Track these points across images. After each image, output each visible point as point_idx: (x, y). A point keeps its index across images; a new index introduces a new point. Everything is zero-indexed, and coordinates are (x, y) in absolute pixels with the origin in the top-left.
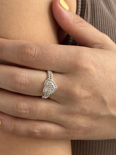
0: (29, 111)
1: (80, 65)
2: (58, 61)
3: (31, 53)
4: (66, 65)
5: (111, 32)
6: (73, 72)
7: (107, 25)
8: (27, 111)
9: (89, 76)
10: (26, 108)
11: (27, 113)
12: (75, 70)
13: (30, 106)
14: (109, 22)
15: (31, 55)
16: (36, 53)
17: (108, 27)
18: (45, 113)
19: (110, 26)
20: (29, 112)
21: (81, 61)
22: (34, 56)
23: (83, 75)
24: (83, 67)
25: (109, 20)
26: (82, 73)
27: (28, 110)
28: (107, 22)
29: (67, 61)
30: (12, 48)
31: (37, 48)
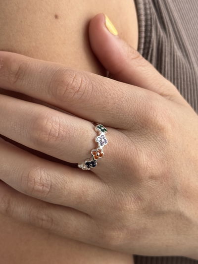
0: (49, 188)
1: (153, 120)
2: (117, 107)
3: (74, 84)
4: (129, 115)
6: (139, 130)
7: (179, 77)
8: (44, 187)
9: (161, 141)
10: (45, 182)
12: (143, 127)
13: (53, 180)
14: (182, 73)
15: (73, 88)
16: (82, 87)
18: (76, 196)
19: (184, 79)
20: (48, 190)
21: (155, 113)
22: (78, 91)
23: (153, 138)
24: (157, 124)
25: (183, 69)
26: (152, 133)
27: (47, 187)
28: (180, 73)
29: (131, 109)
30: (41, 72)
31: (84, 79)
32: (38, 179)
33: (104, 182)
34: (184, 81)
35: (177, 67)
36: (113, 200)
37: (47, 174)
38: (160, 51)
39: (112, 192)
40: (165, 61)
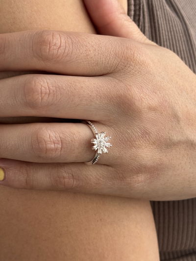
0: (60, 144)
5: (178, 41)
7: (172, 30)
8: (56, 144)
11: (57, 149)
13: (61, 135)
15: (55, 44)
17: (174, 33)
19: (176, 31)
20: (60, 146)
22: (60, 47)
25: (174, 22)
27: (58, 144)
28: (172, 26)
32: (47, 138)
33: (108, 126)
34: (177, 32)
35: (168, 20)
36: (122, 140)
37: (55, 132)
38: (151, 6)
39: (119, 133)
40: (157, 15)
